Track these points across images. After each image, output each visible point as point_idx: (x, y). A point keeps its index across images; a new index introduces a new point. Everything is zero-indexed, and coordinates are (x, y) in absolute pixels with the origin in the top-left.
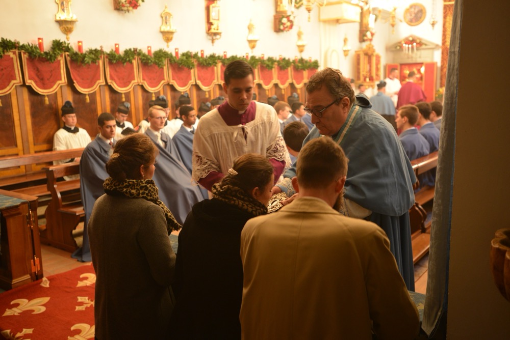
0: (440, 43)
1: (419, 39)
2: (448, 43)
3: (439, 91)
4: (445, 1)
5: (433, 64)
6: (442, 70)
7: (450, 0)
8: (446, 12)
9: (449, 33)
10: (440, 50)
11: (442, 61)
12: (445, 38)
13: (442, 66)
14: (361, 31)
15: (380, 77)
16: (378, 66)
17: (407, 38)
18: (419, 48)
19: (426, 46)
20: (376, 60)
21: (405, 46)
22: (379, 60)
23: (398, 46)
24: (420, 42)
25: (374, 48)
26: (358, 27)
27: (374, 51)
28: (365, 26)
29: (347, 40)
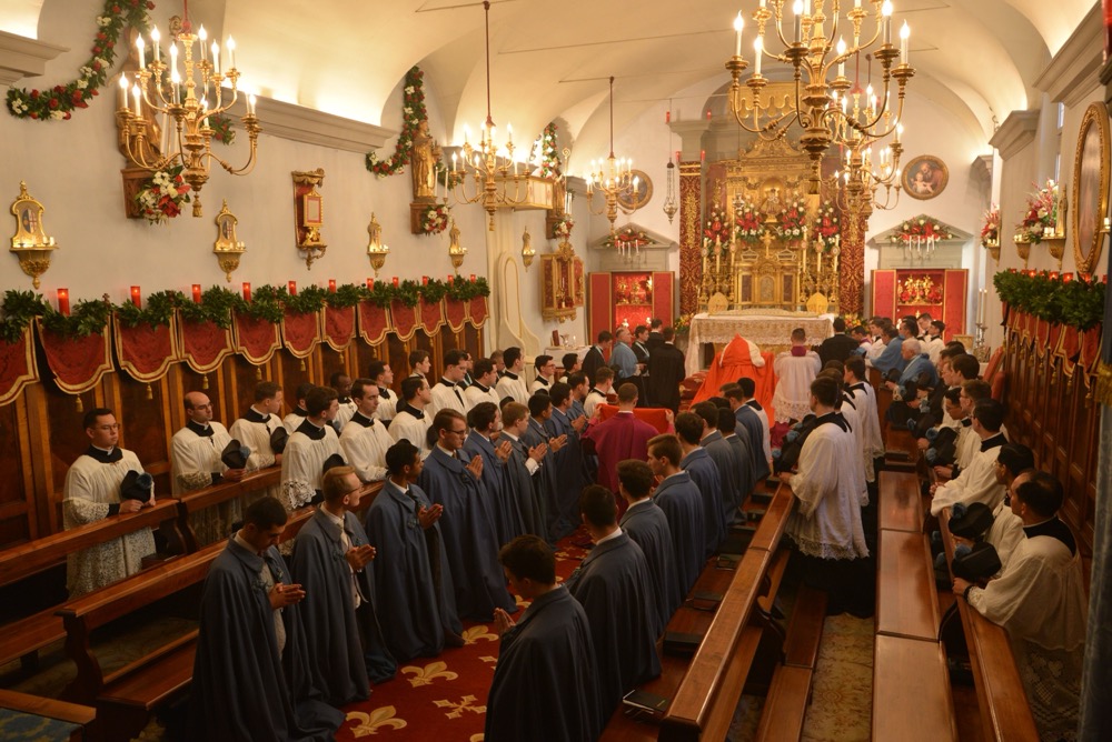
0: (676, 238)
1: (642, 232)
2: (689, 241)
3: (679, 320)
4: (682, 170)
5: (669, 275)
6: (682, 285)
7: (690, 170)
8: (685, 188)
9: (690, 223)
10: (678, 252)
11: (682, 270)
12: (685, 232)
13: (681, 279)
14: (548, 219)
15: (583, 299)
16: (580, 280)
17: (624, 231)
18: (643, 247)
19: (654, 243)
20: (575, 270)
21: (620, 244)
22: (579, 269)
23: (609, 242)
24: (645, 237)
25: (572, 249)
26: (544, 213)
27: (573, 254)
28: (555, 210)
29: (529, 239)
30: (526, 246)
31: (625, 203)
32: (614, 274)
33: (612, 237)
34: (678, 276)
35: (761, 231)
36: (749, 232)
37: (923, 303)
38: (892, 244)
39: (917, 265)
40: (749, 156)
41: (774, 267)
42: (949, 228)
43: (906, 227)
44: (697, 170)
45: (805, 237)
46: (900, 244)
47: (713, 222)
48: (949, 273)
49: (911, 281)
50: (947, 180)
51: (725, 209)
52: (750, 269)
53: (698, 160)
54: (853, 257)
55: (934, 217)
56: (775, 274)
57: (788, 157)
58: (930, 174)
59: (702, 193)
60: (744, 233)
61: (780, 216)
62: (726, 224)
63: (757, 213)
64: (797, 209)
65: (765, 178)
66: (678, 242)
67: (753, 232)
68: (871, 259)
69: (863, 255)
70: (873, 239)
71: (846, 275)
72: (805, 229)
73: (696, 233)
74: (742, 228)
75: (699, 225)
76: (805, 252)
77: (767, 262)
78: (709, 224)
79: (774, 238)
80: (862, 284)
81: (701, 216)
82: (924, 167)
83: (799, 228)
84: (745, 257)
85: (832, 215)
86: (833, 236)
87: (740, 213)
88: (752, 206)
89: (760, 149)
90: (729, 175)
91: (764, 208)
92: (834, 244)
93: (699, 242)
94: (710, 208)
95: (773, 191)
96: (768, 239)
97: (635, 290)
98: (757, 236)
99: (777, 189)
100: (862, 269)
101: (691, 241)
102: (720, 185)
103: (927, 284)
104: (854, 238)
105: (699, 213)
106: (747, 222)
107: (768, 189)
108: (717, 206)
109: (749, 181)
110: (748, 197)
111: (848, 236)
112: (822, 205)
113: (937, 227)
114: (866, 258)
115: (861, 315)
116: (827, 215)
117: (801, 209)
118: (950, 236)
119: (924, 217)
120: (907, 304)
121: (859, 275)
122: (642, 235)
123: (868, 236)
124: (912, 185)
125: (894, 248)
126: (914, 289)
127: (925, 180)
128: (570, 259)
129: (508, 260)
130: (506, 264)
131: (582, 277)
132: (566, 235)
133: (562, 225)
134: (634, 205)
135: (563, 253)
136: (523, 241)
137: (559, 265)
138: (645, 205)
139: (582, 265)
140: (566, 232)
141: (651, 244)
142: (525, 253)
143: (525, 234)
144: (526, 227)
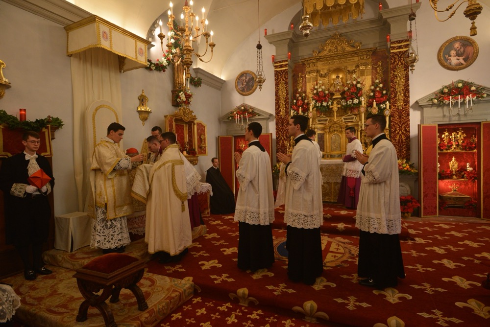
0: (273, 112)
1: (251, 108)
2: (281, 113)
3: (276, 166)
4: (276, 67)
5: (268, 136)
6: (278, 142)
7: (281, 66)
8: (278, 78)
9: (282, 101)
10: (275, 121)
11: (277, 133)
12: (279, 107)
13: (277, 138)
14: (173, 92)
15: (205, 151)
16: (202, 137)
17: (239, 108)
18: (251, 118)
19: (259, 115)
20: (198, 130)
21: (237, 116)
22: (202, 129)
23: (231, 117)
24: (253, 111)
25: (193, 114)
26: (169, 87)
27: (195, 118)
28: (178, 85)
29: (146, 99)
30: (143, 105)
31: (241, 92)
32: (236, 137)
33: (232, 113)
34: (274, 137)
35: (330, 103)
36: (322, 104)
37: (458, 150)
38: (433, 105)
39: (455, 120)
40: (320, 55)
41: (340, 126)
42: (484, 88)
43: (446, 90)
44: (286, 65)
45: (363, 104)
46: (441, 105)
47: (297, 100)
48: (485, 125)
49: (447, 134)
50: (477, 53)
51: (305, 92)
52: (323, 129)
53: (287, 59)
54: (400, 117)
55: (470, 81)
56: (341, 132)
57: (348, 52)
58: (462, 50)
59: (290, 81)
60: (319, 104)
61: (343, 93)
62: (306, 101)
63: (327, 92)
64: (356, 85)
65: (331, 69)
66: (274, 114)
67: (324, 104)
68: (415, 118)
69: (408, 115)
70: (417, 102)
71: (395, 131)
72: (362, 99)
73: (286, 107)
74: (317, 101)
75: (288, 102)
76: (363, 115)
77: (335, 123)
78: (295, 101)
79: (339, 106)
80: (408, 137)
81: (289, 96)
82: (457, 45)
83: (358, 98)
84: (319, 121)
85: (382, 89)
86: (384, 103)
87: (315, 92)
88: (323, 87)
89: (328, 49)
90: (307, 70)
91: (332, 89)
92: (385, 108)
93: (287, 113)
94: (295, 91)
95: (338, 77)
96: (335, 107)
98: (328, 106)
99: (341, 76)
100: (408, 125)
101: (282, 113)
102: (302, 77)
103: (460, 136)
104: (401, 104)
105: (287, 94)
106: (320, 97)
107: (334, 76)
108: (299, 90)
109: (321, 73)
110: (321, 82)
111: (396, 102)
112: (373, 83)
113: (473, 88)
114: (411, 117)
115: (408, 160)
116: (378, 89)
117: (359, 86)
118: (485, 95)
119: (462, 82)
120: (445, 151)
121: (405, 130)
122: (251, 111)
123: (412, 101)
124: (447, 60)
125: (434, 109)
126: (450, 140)
127: (458, 55)
128: (193, 122)
129: (100, 107)
130: (96, 110)
131: (205, 135)
132: (185, 102)
133: (180, 94)
134: (246, 93)
135: (182, 114)
136: (139, 101)
137: (186, 127)
138: (253, 92)
139: (204, 127)
140: (184, 99)
141: (257, 116)
142: (139, 109)
143: (142, 96)
144: (143, 90)
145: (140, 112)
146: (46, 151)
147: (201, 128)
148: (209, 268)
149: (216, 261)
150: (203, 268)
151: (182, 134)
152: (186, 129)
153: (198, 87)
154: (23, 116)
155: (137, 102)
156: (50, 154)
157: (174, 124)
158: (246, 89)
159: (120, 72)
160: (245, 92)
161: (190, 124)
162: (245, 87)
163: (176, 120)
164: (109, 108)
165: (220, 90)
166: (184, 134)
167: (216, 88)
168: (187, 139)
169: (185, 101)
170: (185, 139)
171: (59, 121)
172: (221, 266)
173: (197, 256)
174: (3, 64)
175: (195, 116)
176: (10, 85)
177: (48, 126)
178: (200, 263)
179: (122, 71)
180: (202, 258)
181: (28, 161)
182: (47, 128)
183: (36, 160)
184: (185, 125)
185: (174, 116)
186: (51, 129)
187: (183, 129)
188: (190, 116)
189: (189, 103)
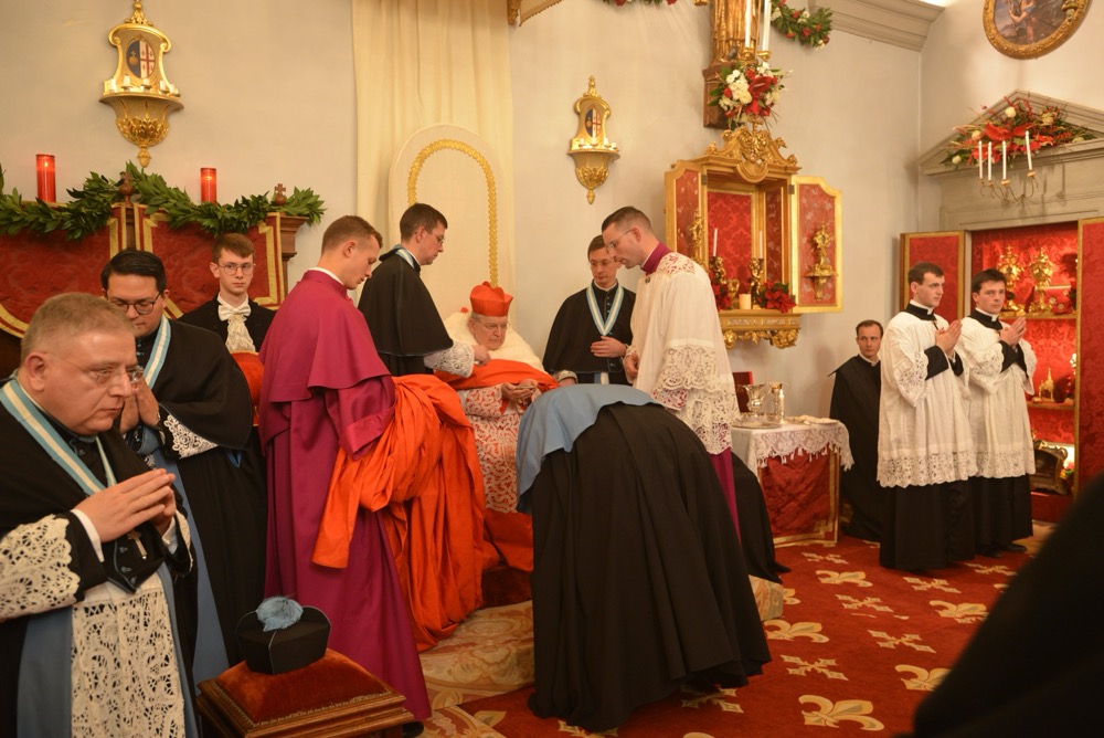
14: (707, 73)
15: (833, 292)
16: (818, 240)
17: (995, 113)
18: (1051, 152)
19: (1087, 137)
20: (803, 211)
21: (985, 150)
22: (822, 209)
23: (960, 152)
24: (1058, 122)
25: (785, 153)
26: (693, 56)
27: (791, 167)
28: (725, 47)
29: (601, 111)
30: (590, 131)
31: (1010, 45)
33: (964, 136)
97: (1040, 278)
122: (1047, 120)
128: (783, 182)
129: (434, 147)
130: (422, 158)
131: (832, 230)
132: (747, 108)
133: (730, 79)
134: (1033, 46)
135: (737, 154)
136: (576, 118)
137: (760, 201)
138: (1066, 37)
139: (831, 199)
140: (746, 97)
141: (1079, 139)
142: (575, 147)
143: (586, 99)
144: (591, 79)
145: (578, 157)
146: (267, 294)
147: (820, 205)
148: (830, 722)
149: (868, 706)
150: (811, 719)
151: (741, 229)
152: (760, 211)
153: (816, 44)
154: (208, 190)
155: (571, 122)
156: (275, 302)
157: (702, 193)
158: (1030, 31)
159: (512, 23)
160: (1025, 42)
161: (774, 189)
162: (1027, 20)
163: (713, 179)
164: (463, 148)
165: (917, 47)
166: (749, 229)
167: (903, 44)
168: (759, 249)
169: (749, 105)
170: (754, 248)
171: (310, 201)
172: (879, 726)
173: (800, 672)
174: (165, 41)
175: (792, 159)
176: (179, 100)
177: (274, 217)
178: (803, 699)
179: (518, 19)
180: (817, 683)
181: (226, 323)
182: (271, 221)
183: (246, 323)
184: (754, 196)
185: (704, 161)
186: (282, 225)
187: (748, 210)
188: (769, 159)
189: (765, 111)
